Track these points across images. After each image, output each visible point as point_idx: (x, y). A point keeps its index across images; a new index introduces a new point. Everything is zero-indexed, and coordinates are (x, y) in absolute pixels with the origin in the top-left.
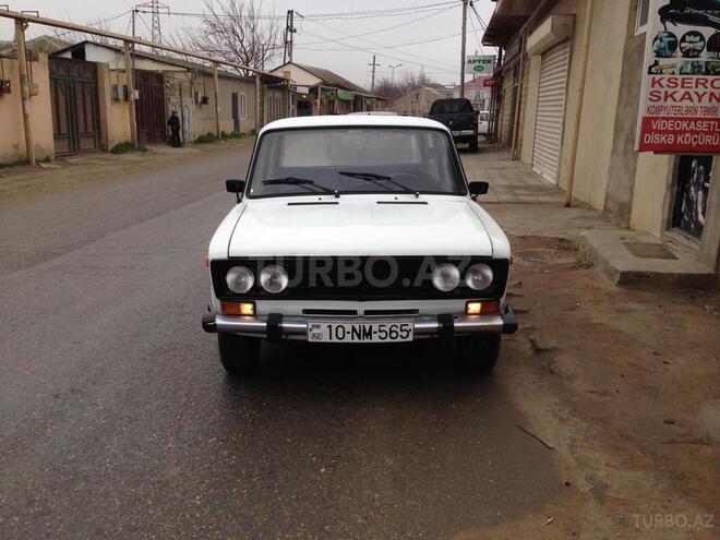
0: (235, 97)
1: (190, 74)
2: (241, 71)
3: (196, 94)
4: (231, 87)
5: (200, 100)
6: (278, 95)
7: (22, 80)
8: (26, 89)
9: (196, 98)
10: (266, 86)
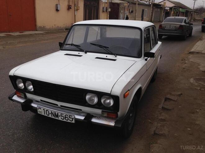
0: (143, 10)
1: (128, 4)
2: (148, 3)
3: (130, 10)
4: (142, 8)
5: (130, 12)
6: (159, 10)
7: (75, 6)
8: (76, 8)
9: (129, 11)
10: (154, 7)
